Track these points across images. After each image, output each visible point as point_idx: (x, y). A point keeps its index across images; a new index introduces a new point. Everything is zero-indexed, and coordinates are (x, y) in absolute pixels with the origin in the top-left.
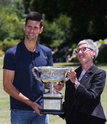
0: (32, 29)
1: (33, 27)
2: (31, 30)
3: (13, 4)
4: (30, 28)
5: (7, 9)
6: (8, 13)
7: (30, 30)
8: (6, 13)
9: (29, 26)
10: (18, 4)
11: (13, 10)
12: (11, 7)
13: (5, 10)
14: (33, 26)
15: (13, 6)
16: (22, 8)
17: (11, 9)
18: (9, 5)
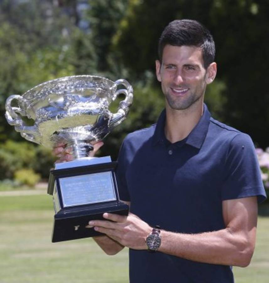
0: (180, 72)
1: (180, 66)
2: (175, 78)
3: (65, 42)
4: (173, 69)
5: (49, 56)
6: (52, 68)
7: (172, 78)
8: (46, 68)
9: (170, 66)
10: (79, 44)
11: (65, 60)
12: (60, 51)
13: (42, 61)
14: (180, 64)
15: (66, 48)
16: (89, 56)
17: (61, 56)
18: (56, 47)
